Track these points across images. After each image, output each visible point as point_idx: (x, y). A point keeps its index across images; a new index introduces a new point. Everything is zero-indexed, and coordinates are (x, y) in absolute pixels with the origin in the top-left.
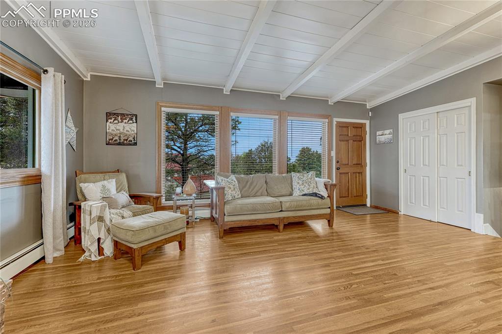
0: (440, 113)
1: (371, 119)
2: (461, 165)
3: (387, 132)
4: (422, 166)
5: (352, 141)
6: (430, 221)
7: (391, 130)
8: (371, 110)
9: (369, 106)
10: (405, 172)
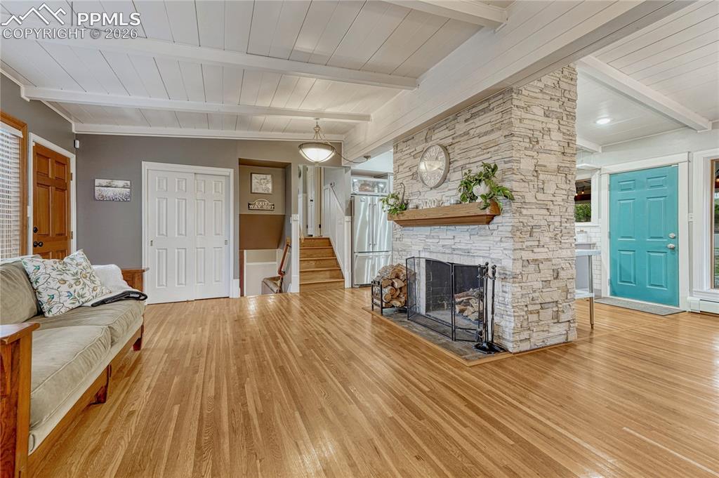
0: (198, 175)
1: (77, 152)
2: (219, 234)
3: (120, 183)
4: (176, 236)
5: (54, 188)
6: (188, 301)
7: (129, 182)
8: (79, 137)
9: (76, 128)
10: (152, 245)
